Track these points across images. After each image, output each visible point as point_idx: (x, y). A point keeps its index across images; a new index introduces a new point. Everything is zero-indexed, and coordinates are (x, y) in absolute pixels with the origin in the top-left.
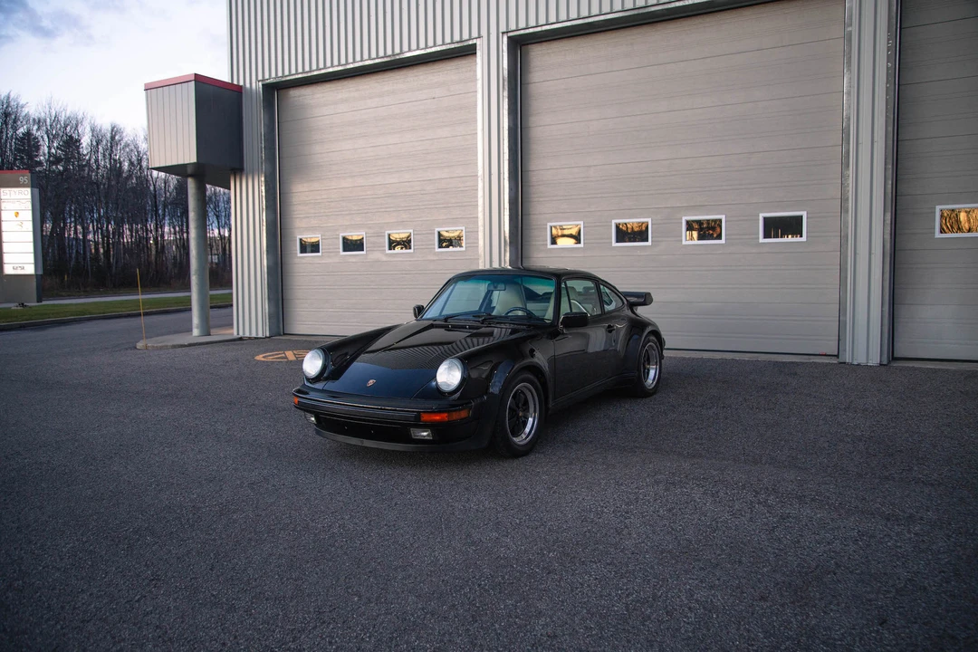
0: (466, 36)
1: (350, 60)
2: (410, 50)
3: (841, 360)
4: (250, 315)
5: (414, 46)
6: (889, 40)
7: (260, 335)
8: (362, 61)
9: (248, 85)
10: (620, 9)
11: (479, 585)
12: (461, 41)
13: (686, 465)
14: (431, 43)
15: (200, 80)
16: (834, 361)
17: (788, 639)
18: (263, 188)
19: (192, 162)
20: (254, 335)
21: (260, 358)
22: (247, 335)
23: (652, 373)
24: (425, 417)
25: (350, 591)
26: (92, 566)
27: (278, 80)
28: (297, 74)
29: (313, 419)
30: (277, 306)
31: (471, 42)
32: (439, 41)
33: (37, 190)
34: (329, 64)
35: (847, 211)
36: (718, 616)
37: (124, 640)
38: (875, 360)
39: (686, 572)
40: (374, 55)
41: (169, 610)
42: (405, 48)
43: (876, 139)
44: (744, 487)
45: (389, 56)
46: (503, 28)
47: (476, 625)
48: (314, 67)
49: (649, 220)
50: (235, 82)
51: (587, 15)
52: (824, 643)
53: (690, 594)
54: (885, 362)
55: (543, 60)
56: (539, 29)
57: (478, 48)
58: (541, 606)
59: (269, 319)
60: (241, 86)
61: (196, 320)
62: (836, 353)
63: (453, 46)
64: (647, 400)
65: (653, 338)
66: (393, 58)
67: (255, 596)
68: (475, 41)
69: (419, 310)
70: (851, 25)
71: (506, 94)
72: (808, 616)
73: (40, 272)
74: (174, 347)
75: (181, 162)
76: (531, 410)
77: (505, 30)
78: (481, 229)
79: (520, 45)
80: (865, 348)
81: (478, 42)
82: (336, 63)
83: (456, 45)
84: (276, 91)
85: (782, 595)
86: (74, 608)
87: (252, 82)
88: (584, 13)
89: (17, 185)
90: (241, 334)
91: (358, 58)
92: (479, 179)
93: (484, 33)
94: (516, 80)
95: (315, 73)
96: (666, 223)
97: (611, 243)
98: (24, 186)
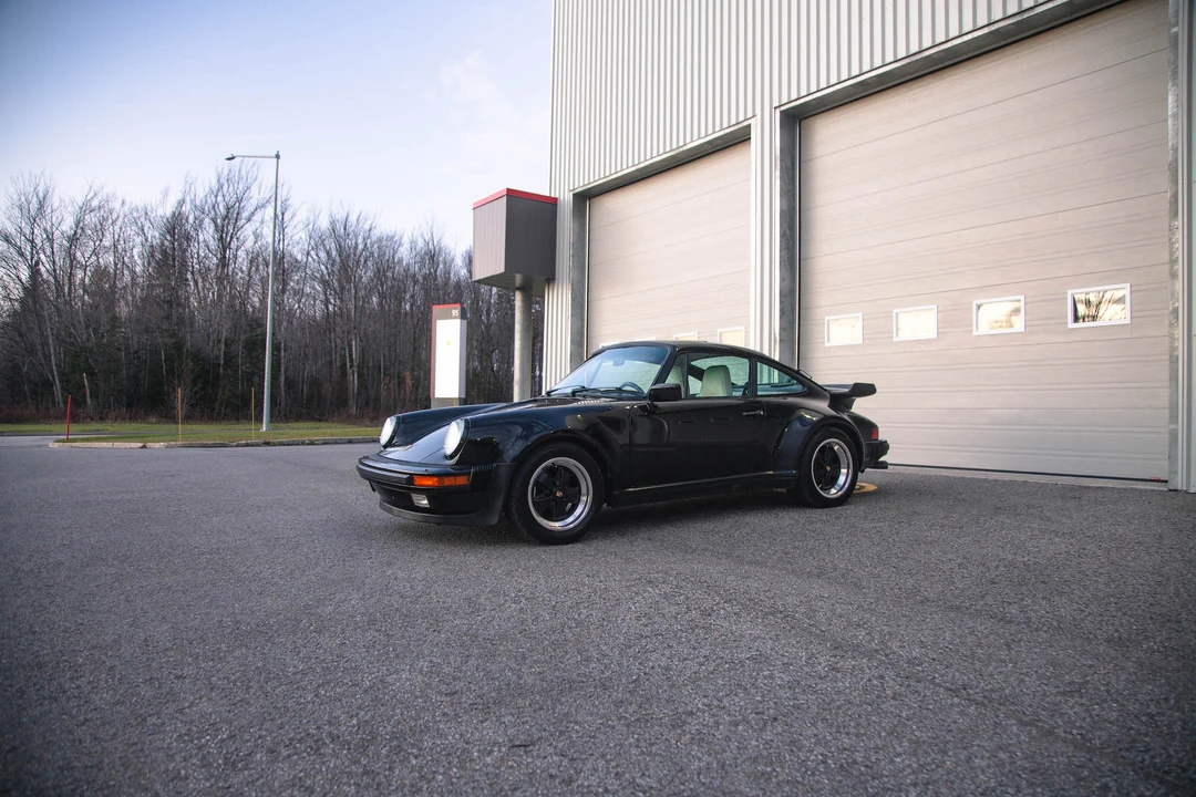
0: (741, 116)
3: (1170, 486)
9: (562, 197)
10: (894, 58)
12: (737, 124)
14: (711, 129)
15: (512, 195)
16: (1164, 487)
18: (571, 297)
19: (500, 272)
24: (418, 481)
27: (584, 189)
31: (746, 123)
33: (465, 322)
35: (1175, 277)
46: (776, 104)
48: (613, 171)
49: (935, 307)
55: (831, 138)
56: (811, 98)
57: (752, 129)
60: (556, 199)
63: (729, 130)
66: (677, 152)
68: (749, 122)
71: (778, 174)
73: (463, 396)
75: (493, 273)
79: (796, 120)
81: (753, 122)
82: (630, 163)
83: (733, 130)
84: (585, 198)
87: (565, 194)
88: (855, 70)
89: (450, 317)
93: (758, 112)
94: (793, 159)
96: (952, 310)
97: (892, 337)
98: (455, 318)
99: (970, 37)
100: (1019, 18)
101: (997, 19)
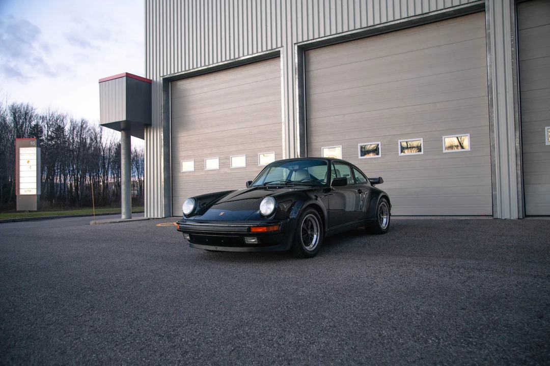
0: (274, 47)
1: (211, 63)
2: (244, 56)
3: (494, 217)
4: (154, 207)
5: (246, 53)
6: (511, 36)
7: (159, 217)
8: (217, 63)
9: (155, 80)
10: (359, 27)
11: (287, 307)
12: (272, 50)
13: (409, 259)
14: (255, 51)
15: (129, 76)
16: (491, 218)
17: (481, 325)
18: (162, 135)
19: (124, 120)
20: (156, 217)
21: (159, 225)
22: (152, 217)
23: (385, 220)
24: (254, 230)
25: (208, 310)
26: (55, 303)
27: (171, 76)
28: (182, 72)
29: (188, 237)
30: (169, 200)
31: (277, 50)
32: (260, 50)
33: (39, 149)
34: (199, 66)
35: (493, 132)
36: (435, 317)
37: (71, 332)
38: (515, 216)
39: (413, 299)
40: (224, 60)
41: (99, 319)
42: (241, 55)
43: (507, 90)
44: (444, 266)
45: (232, 60)
46: (295, 41)
47: (286, 323)
48: (191, 68)
49: (379, 143)
50: (148, 78)
51: (341, 31)
52: (504, 326)
53: (418, 308)
54: (521, 217)
55: (318, 59)
56: (315, 41)
57: (281, 52)
58: (327, 315)
59: (165, 207)
60: (151, 80)
61: (123, 210)
62: (491, 214)
63: (267, 52)
64: (383, 235)
65: (384, 200)
66: (234, 61)
67: (151, 314)
68: (279, 49)
69: (250, 183)
70: (489, 29)
71: (297, 76)
72: (492, 315)
73: (40, 193)
74: (111, 223)
75: (117, 120)
76: (315, 230)
77: (296, 42)
78: (284, 151)
79: (304, 50)
80: (509, 209)
81: (281, 49)
82: (203, 65)
83: (269, 52)
84: (170, 82)
85: (475, 308)
86: (43, 319)
87: (157, 78)
88: (340, 31)
89: (29, 146)
90: (149, 217)
91: (215, 61)
92: (283, 124)
93: (284, 44)
94: (302, 70)
95: (192, 71)
96: (389, 144)
97: (358, 157)
98: (33, 146)
99: (398, 22)
100: (422, 16)
101: (411, 15)
